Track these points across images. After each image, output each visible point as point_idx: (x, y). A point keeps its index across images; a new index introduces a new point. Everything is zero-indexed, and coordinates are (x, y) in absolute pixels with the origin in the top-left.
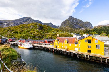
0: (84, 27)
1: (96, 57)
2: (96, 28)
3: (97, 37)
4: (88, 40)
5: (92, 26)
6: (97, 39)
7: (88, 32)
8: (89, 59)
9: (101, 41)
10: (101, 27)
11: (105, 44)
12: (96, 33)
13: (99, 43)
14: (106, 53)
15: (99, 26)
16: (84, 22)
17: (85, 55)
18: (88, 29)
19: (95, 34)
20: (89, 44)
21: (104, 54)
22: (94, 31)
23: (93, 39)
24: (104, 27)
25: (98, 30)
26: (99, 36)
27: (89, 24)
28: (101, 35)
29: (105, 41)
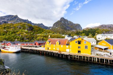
0: (75, 29)
1: (85, 57)
2: (85, 30)
3: (86, 38)
4: (78, 41)
5: (81, 28)
6: (86, 40)
7: (78, 34)
8: (79, 59)
9: (89, 42)
10: (89, 30)
11: (92, 44)
12: (85, 34)
13: (87, 44)
14: (93, 52)
15: (87, 28)
16: (74, 24)
17: (75, 56)
19: (84, 36)
20: (79, 45)
21: (91, 54)
22: (83, 33)
23: (83, 40)
24: (91, 29)
25: (87, 32)
26: (87, 37)
27: (78, 26)
28: (88, 37)
29: (91, 42)
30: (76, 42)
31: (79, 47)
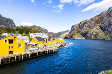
1: (18, 56)
2: (19, 27)
3: (20, 37)
5: (15, 25)
6: (20, 38)
7: (9, 31)
9: (23, 40)
10: (23, 28)
11: (26, 42)
12: (19, 32)
13: (21, 42)
15: (22, 26)
18: (10, 27)
19: (18, 34)
20: (11, 45)
21: (25, 51)
22: (17, 30)
23: (16, 39)
24: (26, 28)
25: (21, 30)
26: (21, 35)
27: (11, 21)
28: (22, 35)
29: (25, 40)
30: (6, 41)
31: (10, 47)
